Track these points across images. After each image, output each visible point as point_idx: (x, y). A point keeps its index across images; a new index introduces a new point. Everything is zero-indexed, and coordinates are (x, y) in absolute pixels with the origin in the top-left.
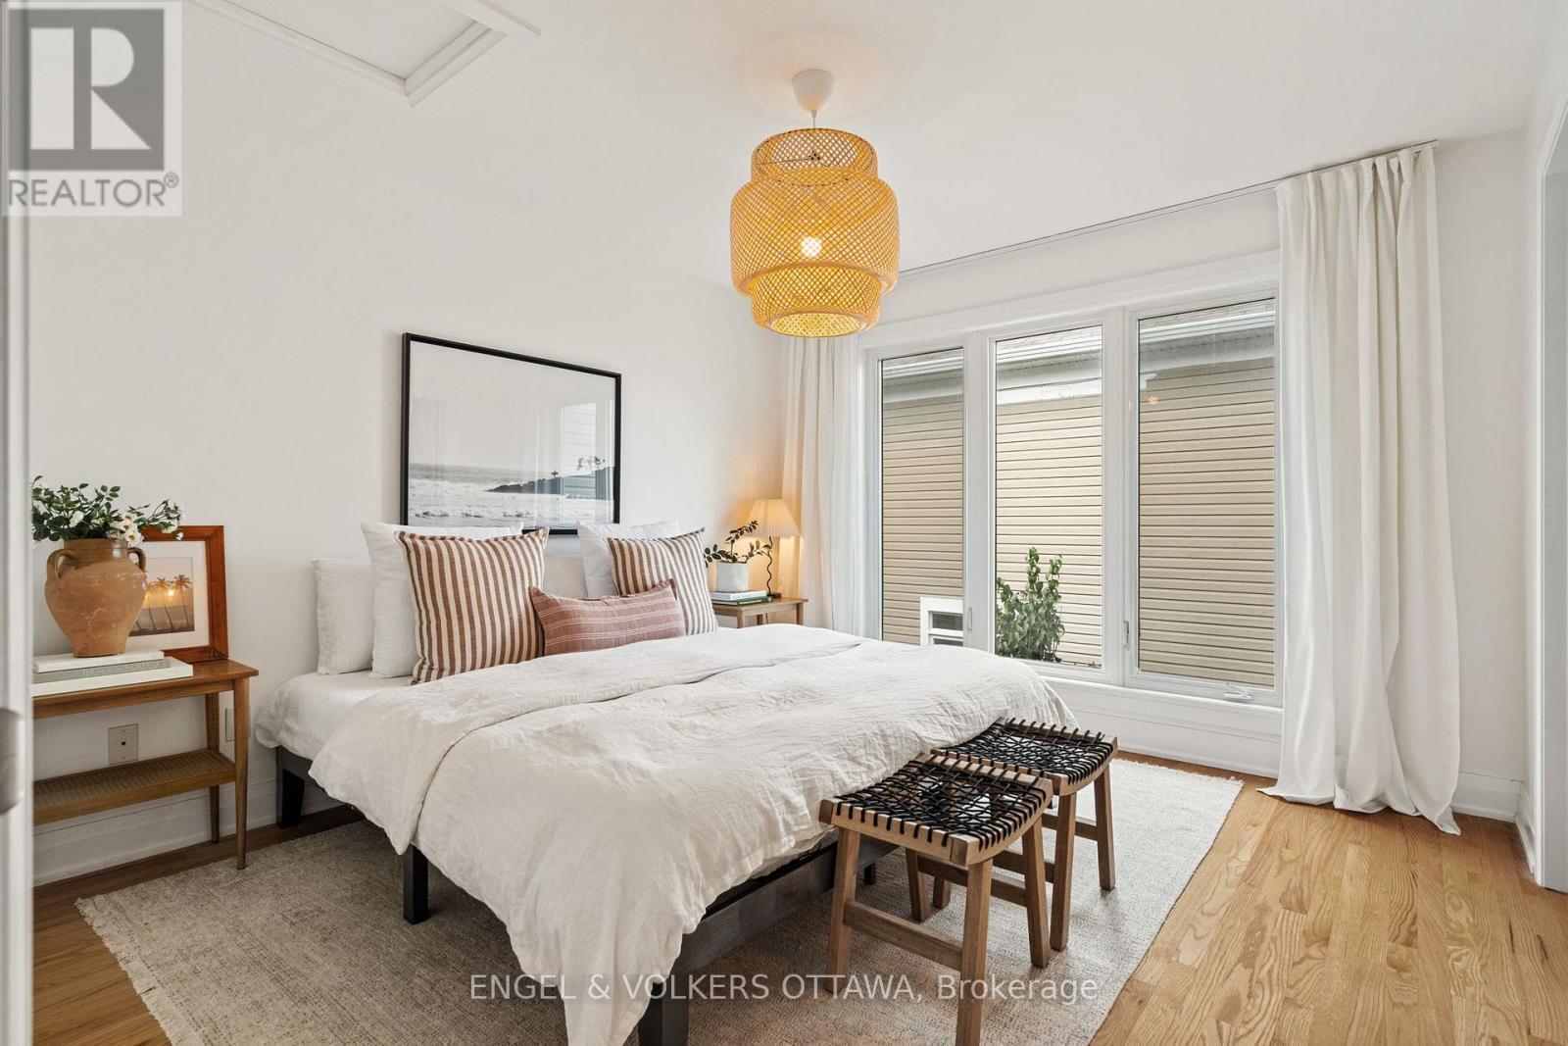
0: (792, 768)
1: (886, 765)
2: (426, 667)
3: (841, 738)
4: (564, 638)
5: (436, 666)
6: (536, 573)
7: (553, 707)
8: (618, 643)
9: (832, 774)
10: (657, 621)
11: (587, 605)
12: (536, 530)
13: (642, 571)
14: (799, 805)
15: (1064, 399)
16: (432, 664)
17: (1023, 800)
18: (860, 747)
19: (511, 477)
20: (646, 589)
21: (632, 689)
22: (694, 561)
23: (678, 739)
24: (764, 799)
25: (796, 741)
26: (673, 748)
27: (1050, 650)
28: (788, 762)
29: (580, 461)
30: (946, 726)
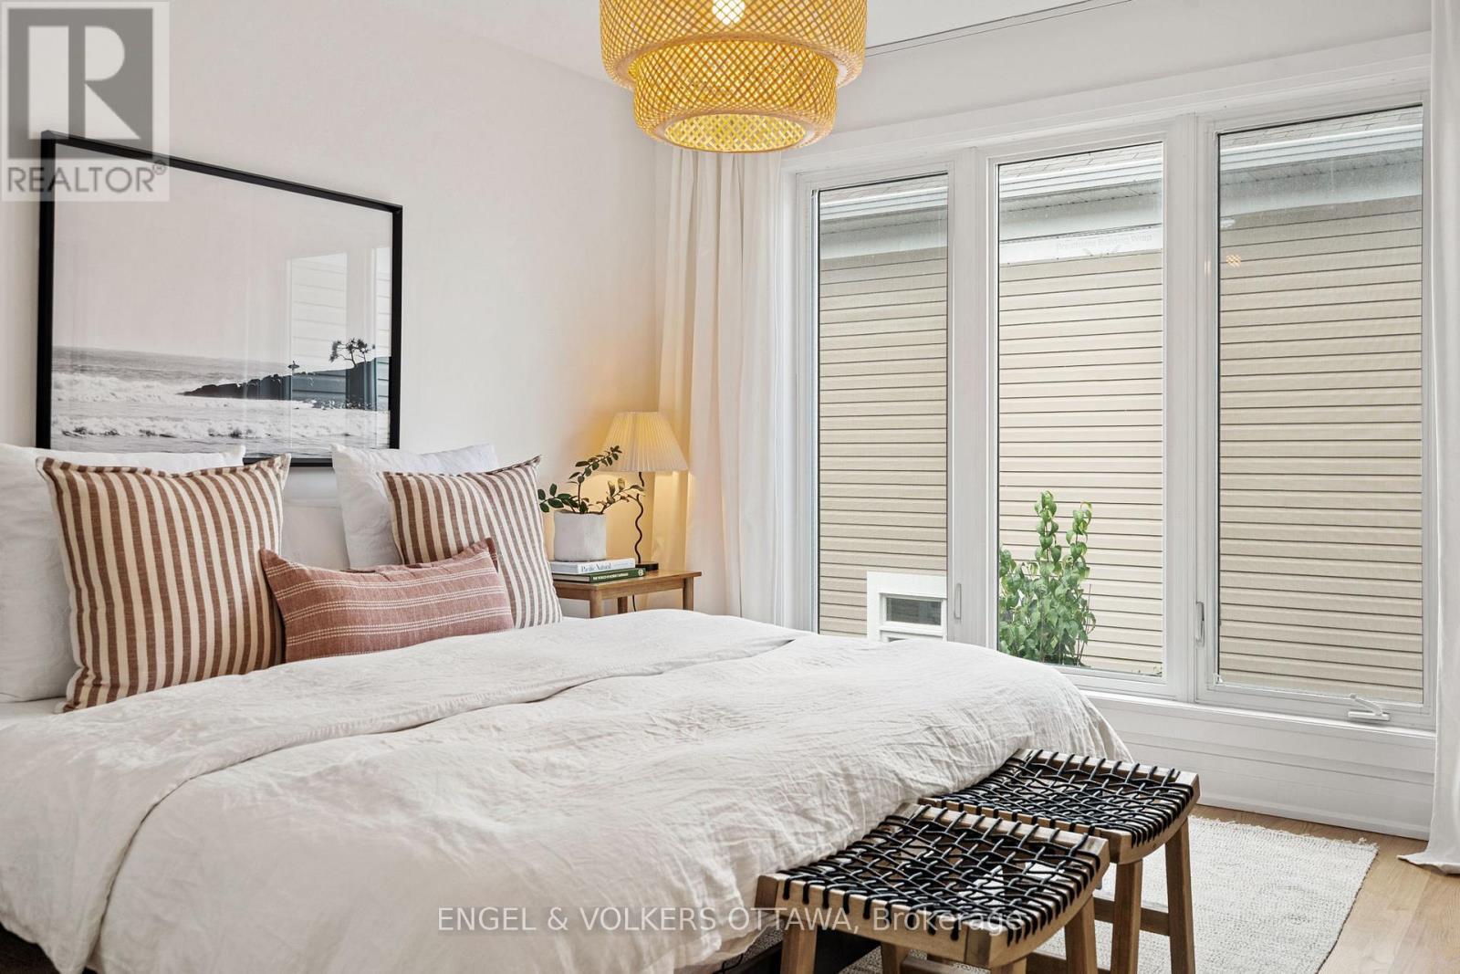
0: (712, 827)
1: (852, 822)
2: (89, 682)
3: (784, 781)
4: (319, 634)
5: (106, 679)
6: (271, 529)
7: (316, 740)
8: (406, 641)
9: (773, 836)
10: (467, 605)
11: (355, 579)
12: (269, 458)
13: (442, 525)
14: (725, 884)
15: (1092, 258)
16: (99, 677)
17: (1067, 870)
18: (813, 794)
19: (223, 371)
20: (448, 554)
21: (440, 711)
22: (524, 510)
23: (528, 786)
24: (674, 874)
25: (718, 786)
26: (522, 800)
27: (1072, 653)
28: (707, 817)
29: (335, 347)
30: (940, 762)
